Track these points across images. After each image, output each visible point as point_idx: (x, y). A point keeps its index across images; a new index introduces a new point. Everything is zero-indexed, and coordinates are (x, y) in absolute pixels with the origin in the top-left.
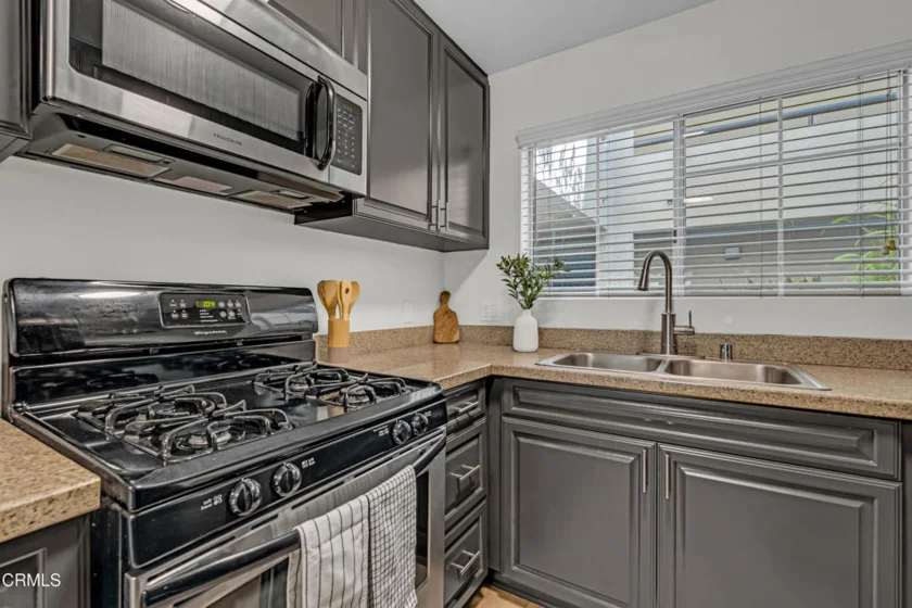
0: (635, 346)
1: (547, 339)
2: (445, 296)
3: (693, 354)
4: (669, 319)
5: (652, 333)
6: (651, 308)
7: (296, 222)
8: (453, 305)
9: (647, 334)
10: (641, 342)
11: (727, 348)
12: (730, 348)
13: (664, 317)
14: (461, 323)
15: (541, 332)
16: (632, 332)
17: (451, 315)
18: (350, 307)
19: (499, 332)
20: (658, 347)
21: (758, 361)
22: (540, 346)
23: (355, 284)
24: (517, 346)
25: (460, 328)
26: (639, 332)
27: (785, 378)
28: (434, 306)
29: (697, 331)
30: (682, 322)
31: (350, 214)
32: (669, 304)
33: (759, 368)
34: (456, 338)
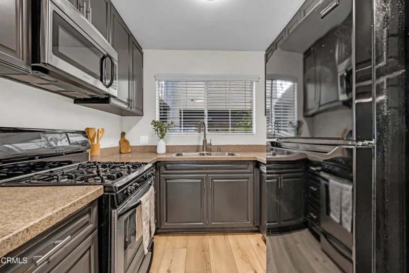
0: (195, 150)
1: (169, 149)
2: (123, 134)
3: (211, 151)
4: (205, 141)
5: (200, 146)
6: (200, 138)
7: (75, 103)
8: (127, 137)
9: (198, 146)
10: (197, 148)
11: (219, 149)
12: (220, 149)
13: (204, 140)
14: (131, 145)
15: (167, 146)
16: (194, 146)
17: (127, 142)
18: (101, 138)
19: (148, 148)
20: (202, 150)
21: (227, 152)
22: (166, 152)
23: (103, 129)
24: (158, 152)
25: (131, 147)
26: (196, 146)
27: (232, 155)
28: (119, 138)
29: (212, 144)
30: (208, 142)
31: (109, 103)
32: (205, 137)
33: (227, 153)
34: (130, 151)
